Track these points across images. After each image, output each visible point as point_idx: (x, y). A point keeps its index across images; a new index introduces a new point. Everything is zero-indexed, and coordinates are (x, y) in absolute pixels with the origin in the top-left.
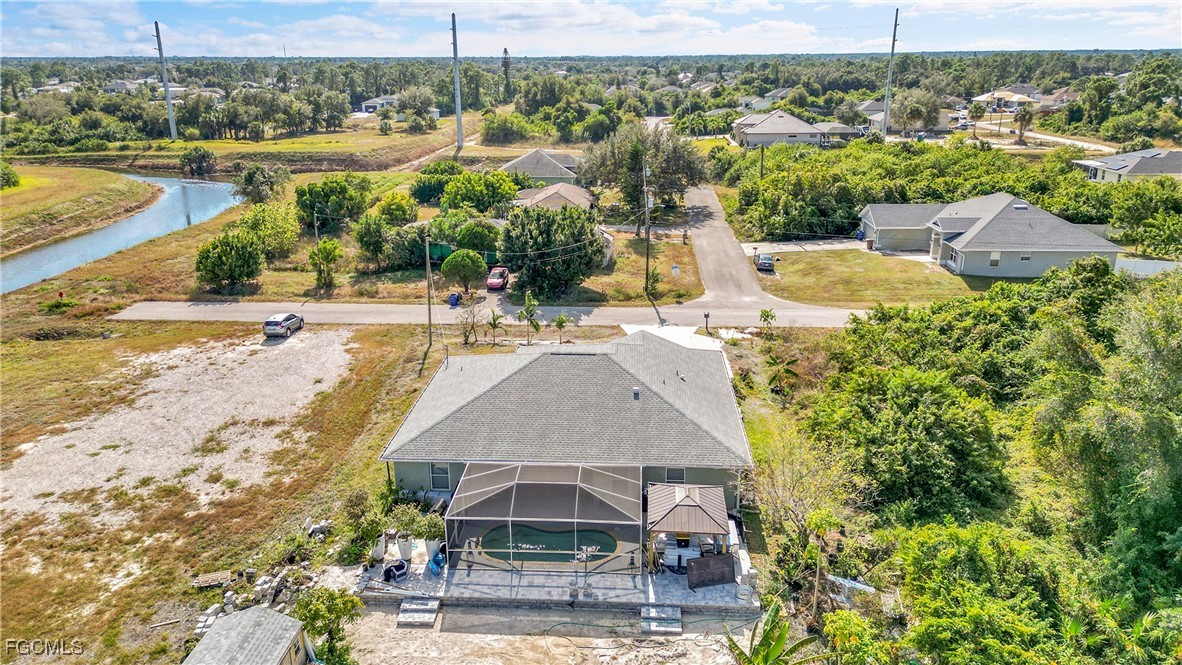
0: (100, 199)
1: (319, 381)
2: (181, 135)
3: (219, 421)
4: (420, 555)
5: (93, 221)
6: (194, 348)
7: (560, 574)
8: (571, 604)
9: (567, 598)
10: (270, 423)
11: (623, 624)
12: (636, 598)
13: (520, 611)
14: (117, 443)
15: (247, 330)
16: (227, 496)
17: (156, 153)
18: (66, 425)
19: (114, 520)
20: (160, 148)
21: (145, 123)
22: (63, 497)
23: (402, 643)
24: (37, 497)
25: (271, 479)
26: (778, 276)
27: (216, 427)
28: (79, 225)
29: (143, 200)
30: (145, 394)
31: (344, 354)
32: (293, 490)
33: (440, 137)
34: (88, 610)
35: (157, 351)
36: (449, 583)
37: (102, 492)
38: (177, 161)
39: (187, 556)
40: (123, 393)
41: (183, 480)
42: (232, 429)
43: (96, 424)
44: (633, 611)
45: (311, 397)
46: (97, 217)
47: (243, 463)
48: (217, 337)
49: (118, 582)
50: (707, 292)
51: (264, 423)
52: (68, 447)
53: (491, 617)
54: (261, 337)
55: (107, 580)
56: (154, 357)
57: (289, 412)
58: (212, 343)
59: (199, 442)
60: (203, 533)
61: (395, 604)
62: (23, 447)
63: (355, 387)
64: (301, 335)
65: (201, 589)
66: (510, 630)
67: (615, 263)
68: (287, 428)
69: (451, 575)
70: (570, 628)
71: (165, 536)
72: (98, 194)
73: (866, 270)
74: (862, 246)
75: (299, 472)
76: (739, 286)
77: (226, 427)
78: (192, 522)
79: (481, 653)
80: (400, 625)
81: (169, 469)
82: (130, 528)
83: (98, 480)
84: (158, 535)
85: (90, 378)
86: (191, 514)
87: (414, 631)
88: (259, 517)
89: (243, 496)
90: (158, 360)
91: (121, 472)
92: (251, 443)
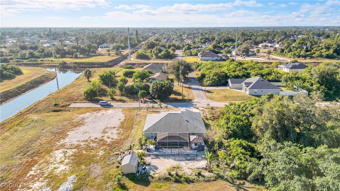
1: (120, 120)
3: (104, 127)
6: (90, 113)
7: (176, 150)
9: (177, 153)
10: (114, 128)
14: (86, 132)
15: (99, 109)
16: (112, 141)
18: (73, 129)
19: (94, 145)
20: (51, 61)
21: (45, 53)
22: (82, 141)
23: (153, 160)
24: (77, 141)
25: (119, 138)
27: (104, 129)
30: (86, 123)
31: (123, 114)
32: (124, 139)
35: (83, 114)
37: (89, 140)
38: (57, 64)
39: (110, 150)
40: (81, 123)
41: (103, 138)
43: (79, 129)
44: (188, 155)
45: (120, 123)
47: (112, 135)
49: (101, 154)
50: (195, 99)
51: (113, 128)
52: (77, 133)
55: (98, 154)
57: (117, 126)
58: (93, 112)
59: (102, 132)
61: (150, 155)
62: (68, 133)
63: (128, 120)
65: (116, 154)
66: (169, 158)
68: (118, 129)
71: (105, 147)
73: (229, 94)
74: (228, 88)
75: (124, 136)
76: (202, 98)
77: (106, 129)
78: (109, 144)
80: (151, 158)
81: (99, 136)
82: (97, 146)
83: (87, 138)
84: (103, 147)
85: (72, 120)
86: (107, 143)
89: (115, 140)
90: (84, 116)
91: (90, 137)
92: (112, 131)
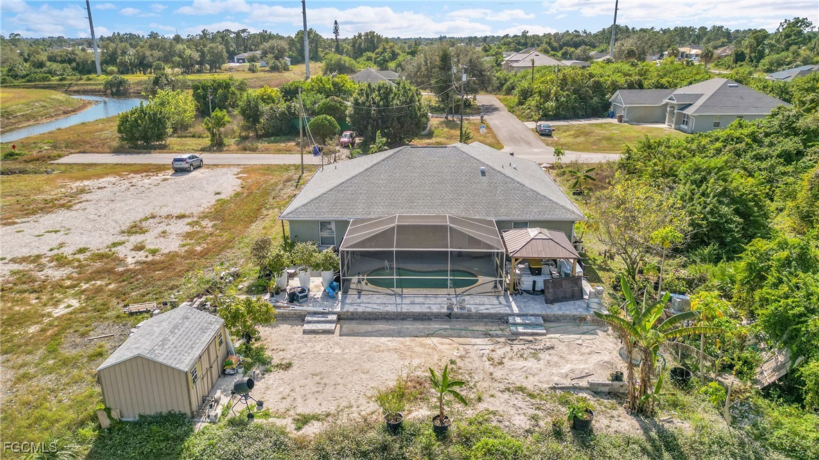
0: (44, 104)
1: (218, 194)
2: (104, 72)
3: (142, 216)
4: (317, 286)
5: (39, 118)
6: (118, 178)
7: (436, 296)
8: (449, 316)
9: (445, 310)
10: (181, 217)
11: (495, 329)
12: (503, 310)
13: (405, 322)
14: (58, 229)
15: (159, 168)
16: (150, 258)
17: (86, 82)
18: (17, 220)
19: (56, 274)
20: (89, 79)
21: (78, 64)
22: (13, 260)
23: (310, 344)
25: (186, 248)
26: (555, 138)
27: (138, 219)
28: (29, 120)
29: (76, 107)
30: (81, 202)
31: (236, 179)
32: (203, 254)
33: (292, 74)
34: (33, 329)
35: (89, 179)
36: (343, 302)
37: (45, 257)
38: (102, 87)
39: (117, 294)
40: (62, 202)
41: (113, 250)
42: (151, 220)
43: (41, 220)
44: (502, 319)
45: (213, 202)
46: (42, 116)
47: (162, 239)
48: (136, 172)
49: (60, 311)
50: (505, 147)
51: (177, 217)
52: (18, 232)
53: (381, 326)
54: (172, 172)
55: (50, 310)
56: (86, 183)
57: (196, 211)
58: (132, 175)
59: (124, 228)
60: (131, 280)
61: (300, 318)
63: (248, 196)
64: (201, 170)
65: (132, 314)
66: (400, 334)
67: (434, 132)
68: (195, 219)
69: (344, 298)
70: (450, 332)
71: (99, 283)
72: (44, 101)
73: (621, 132)
74: (615, 121)
75: (207, 244)
76: (529, 144)
77: (146, 219)
78: (122, 274)
79: (377, 349)
80: (305, 332)
81: (100, 243)
82: (69, 278)
83: (44, 250)
84: (93, 282)
85: (36, 195)
86: (121, 269)
87: (318, 336)
88: (177, 270)
89: (163, 258)
90: (90, 184)
91: (61, 245)
92: (167, 228)
